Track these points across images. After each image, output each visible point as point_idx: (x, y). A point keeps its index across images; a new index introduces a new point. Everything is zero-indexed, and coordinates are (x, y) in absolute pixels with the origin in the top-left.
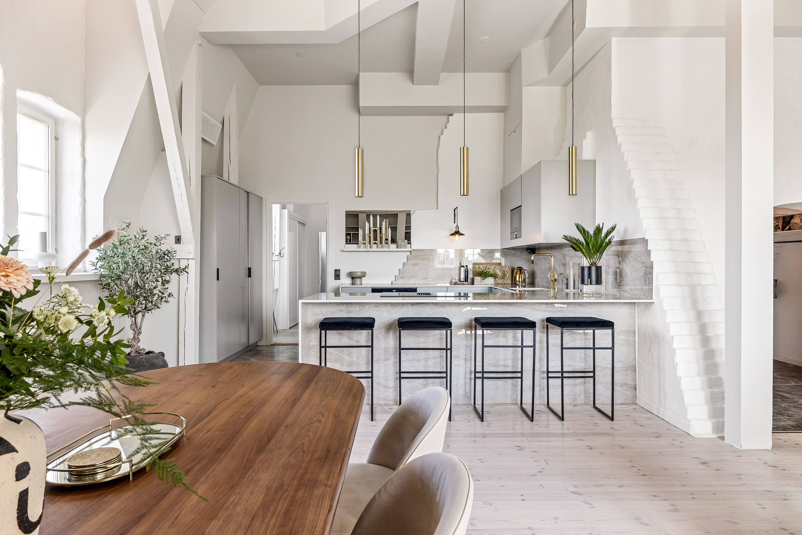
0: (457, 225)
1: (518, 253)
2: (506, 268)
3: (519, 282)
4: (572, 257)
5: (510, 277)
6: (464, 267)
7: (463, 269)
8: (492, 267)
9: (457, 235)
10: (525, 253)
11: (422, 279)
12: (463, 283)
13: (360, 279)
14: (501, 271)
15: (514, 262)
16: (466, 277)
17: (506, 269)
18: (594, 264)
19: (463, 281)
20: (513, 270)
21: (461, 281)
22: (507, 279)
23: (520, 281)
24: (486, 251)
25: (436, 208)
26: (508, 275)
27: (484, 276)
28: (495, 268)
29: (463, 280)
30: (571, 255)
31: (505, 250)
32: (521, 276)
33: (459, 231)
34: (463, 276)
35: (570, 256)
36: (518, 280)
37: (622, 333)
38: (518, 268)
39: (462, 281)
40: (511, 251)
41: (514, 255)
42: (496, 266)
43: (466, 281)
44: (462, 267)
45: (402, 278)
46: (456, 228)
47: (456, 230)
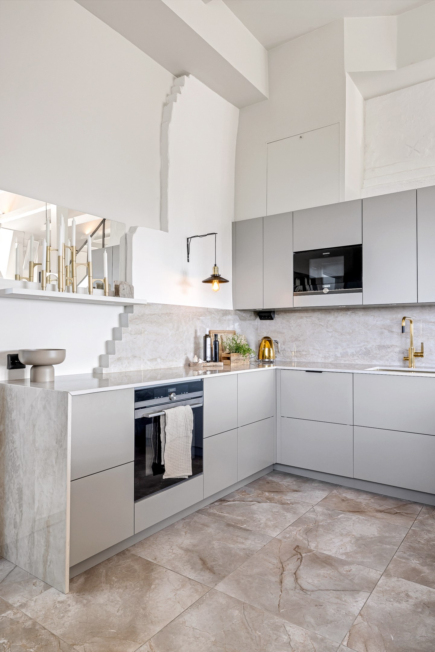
0: (215, 265)
3: (269, 358)
7: (209, 342)
9: (215, 283)
11: (148, 360)
13: (51, 367)
16: (216, 353)
19: (210, 361)
33: (219, 276)
34: (209, 353)
38: (264, 338)
43: (216, 361)
44: (208, 338)
45: (119, 359)
46: (215, 269)
47: (214, 273)
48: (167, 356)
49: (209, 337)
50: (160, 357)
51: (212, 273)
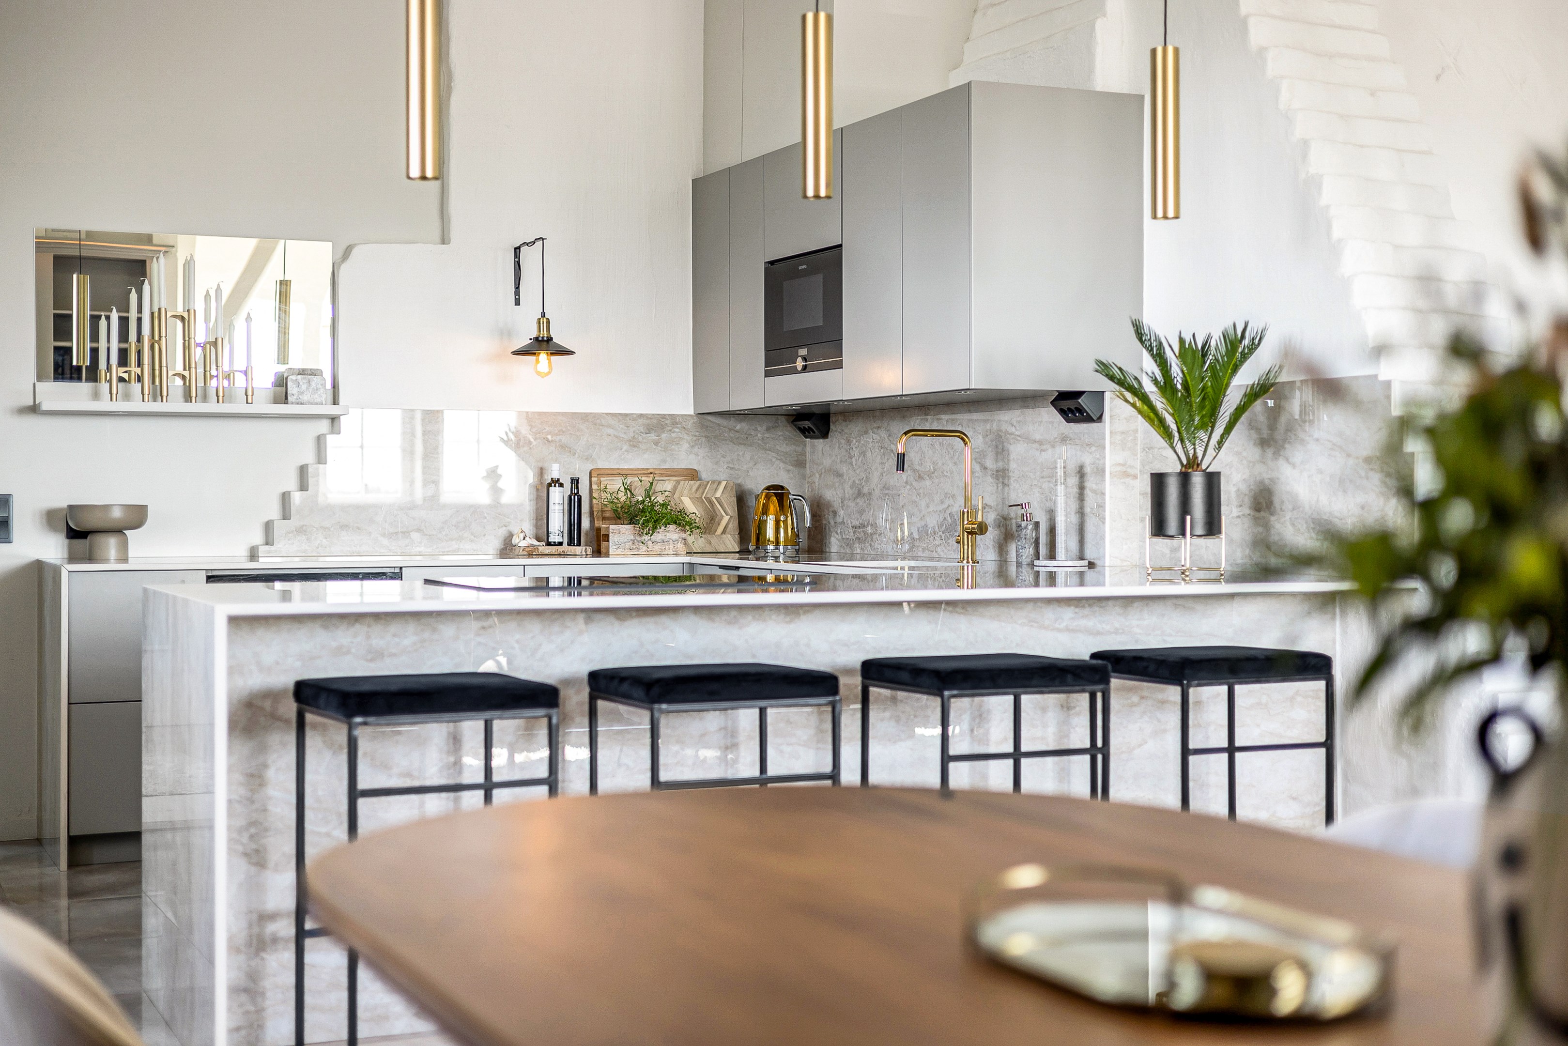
0: (543, 315)
1: (760, 430)
2: (716, 489)
3: (777, 543)
4: (1040, 443)
5: (734, 525)
6: (561, 485)
7: (558, 496)
8: (668, 485)
9: (543, 356)
10: (787, 431)
11: (384, 535)
12: (560, 549)
13: (118, 536)
14: (698, 500)
15: (745, 467)
16: (570, 525)
17: (718, 494)
18: (1193, 463)
19: (561, 544)
20: (741, 499)
21: (549, 544)
22: (724, 532)
23: (782, 539)
24: (641, 421)
25: (436, 234)
26: (727, 517)
27: (648, 521)
28: (675, 488)
29: (557, 539)
30: (1038, 437)
31: (710, 418)
32: (785, 522)
33: (550, 339)
34: (557, 523)
35: (1035, 441)
36: (772, 539)
37: (1299, 699)
38: (768, 488)
39: (555, 544)
40: (731, 422)
41: (744, 441)
42: (678, 482)
43: (570, 543)
44: (555, 486)
45: (300, 530)
46: (540, 323)
47: (538, 334)
48: (443, 528)
49: (557, 485)
50: (419, 530)
51: (534, 334)
